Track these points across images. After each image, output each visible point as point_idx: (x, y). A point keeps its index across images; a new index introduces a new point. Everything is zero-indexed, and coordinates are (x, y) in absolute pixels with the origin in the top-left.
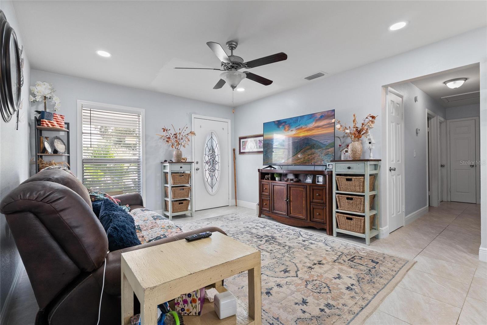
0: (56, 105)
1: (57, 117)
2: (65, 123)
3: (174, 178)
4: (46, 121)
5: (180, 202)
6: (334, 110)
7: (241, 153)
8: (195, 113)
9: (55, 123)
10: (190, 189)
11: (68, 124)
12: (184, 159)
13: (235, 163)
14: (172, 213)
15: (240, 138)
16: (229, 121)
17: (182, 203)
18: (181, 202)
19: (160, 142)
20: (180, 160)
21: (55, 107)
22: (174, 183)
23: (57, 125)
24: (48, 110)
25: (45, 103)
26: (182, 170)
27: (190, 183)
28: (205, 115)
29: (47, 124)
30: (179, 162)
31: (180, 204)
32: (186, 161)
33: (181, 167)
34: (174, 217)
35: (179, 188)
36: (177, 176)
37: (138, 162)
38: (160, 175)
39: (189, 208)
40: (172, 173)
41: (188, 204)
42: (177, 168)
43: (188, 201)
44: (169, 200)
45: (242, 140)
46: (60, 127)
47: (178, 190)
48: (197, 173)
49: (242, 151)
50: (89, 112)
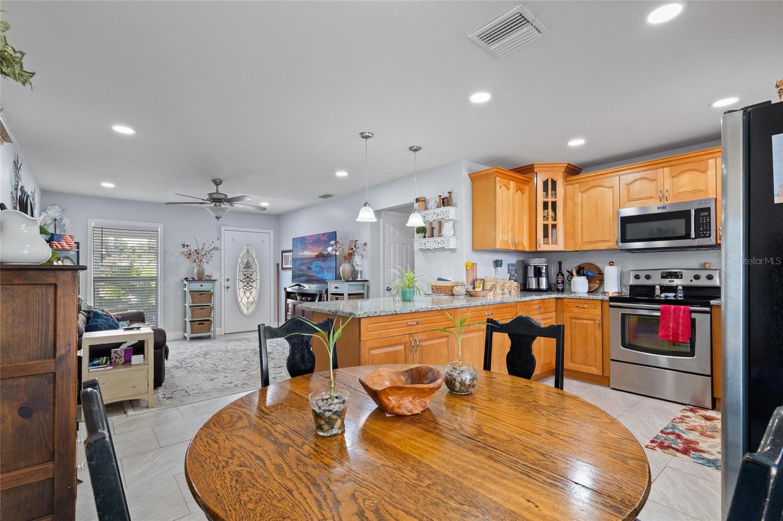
0: (66, 225)
1: (67, 238)
2: (75, 243)
3: (192, 298)
4: (56, 242)
5: (199, 322)
6: (336, 232)
7: (283, 269)
8: (226, 225)
9: (65, 244)
10: (212, 308)
11: (78, 244)
12: (209, 277)
13: (278, 280)
14: (191, 333)
15: (283, 252)
16: (272, 232)
17: (203, 324)
18: (201, 322)
19: (181, 258)
20: (201, 278)
21: (65, 228)
22: (193, 302)
23: (66, 245)
24: (57, 233)
25: (55, 224)
26: (202, 289)
27: (212, 302)
28: (239, 227)
29: (56, 246)
30: (200, 279)
31: (200, 324)
32: (212, 279)
33: (201, 286)
34: (192, 339)
35: (198, 307)
36: (196, 295)
37: (156, 280)
38: (180, 293)
39: (212, 329)
40: (190, 292)
41: (210, 325)
42: (196, 286)
43: (210, 322)
44: (188, 320)
45: (284, 254)
46: (70, 247)
47: (197, 310)
48: (227, 291)
49: (284, 267)
50: (101, 229)
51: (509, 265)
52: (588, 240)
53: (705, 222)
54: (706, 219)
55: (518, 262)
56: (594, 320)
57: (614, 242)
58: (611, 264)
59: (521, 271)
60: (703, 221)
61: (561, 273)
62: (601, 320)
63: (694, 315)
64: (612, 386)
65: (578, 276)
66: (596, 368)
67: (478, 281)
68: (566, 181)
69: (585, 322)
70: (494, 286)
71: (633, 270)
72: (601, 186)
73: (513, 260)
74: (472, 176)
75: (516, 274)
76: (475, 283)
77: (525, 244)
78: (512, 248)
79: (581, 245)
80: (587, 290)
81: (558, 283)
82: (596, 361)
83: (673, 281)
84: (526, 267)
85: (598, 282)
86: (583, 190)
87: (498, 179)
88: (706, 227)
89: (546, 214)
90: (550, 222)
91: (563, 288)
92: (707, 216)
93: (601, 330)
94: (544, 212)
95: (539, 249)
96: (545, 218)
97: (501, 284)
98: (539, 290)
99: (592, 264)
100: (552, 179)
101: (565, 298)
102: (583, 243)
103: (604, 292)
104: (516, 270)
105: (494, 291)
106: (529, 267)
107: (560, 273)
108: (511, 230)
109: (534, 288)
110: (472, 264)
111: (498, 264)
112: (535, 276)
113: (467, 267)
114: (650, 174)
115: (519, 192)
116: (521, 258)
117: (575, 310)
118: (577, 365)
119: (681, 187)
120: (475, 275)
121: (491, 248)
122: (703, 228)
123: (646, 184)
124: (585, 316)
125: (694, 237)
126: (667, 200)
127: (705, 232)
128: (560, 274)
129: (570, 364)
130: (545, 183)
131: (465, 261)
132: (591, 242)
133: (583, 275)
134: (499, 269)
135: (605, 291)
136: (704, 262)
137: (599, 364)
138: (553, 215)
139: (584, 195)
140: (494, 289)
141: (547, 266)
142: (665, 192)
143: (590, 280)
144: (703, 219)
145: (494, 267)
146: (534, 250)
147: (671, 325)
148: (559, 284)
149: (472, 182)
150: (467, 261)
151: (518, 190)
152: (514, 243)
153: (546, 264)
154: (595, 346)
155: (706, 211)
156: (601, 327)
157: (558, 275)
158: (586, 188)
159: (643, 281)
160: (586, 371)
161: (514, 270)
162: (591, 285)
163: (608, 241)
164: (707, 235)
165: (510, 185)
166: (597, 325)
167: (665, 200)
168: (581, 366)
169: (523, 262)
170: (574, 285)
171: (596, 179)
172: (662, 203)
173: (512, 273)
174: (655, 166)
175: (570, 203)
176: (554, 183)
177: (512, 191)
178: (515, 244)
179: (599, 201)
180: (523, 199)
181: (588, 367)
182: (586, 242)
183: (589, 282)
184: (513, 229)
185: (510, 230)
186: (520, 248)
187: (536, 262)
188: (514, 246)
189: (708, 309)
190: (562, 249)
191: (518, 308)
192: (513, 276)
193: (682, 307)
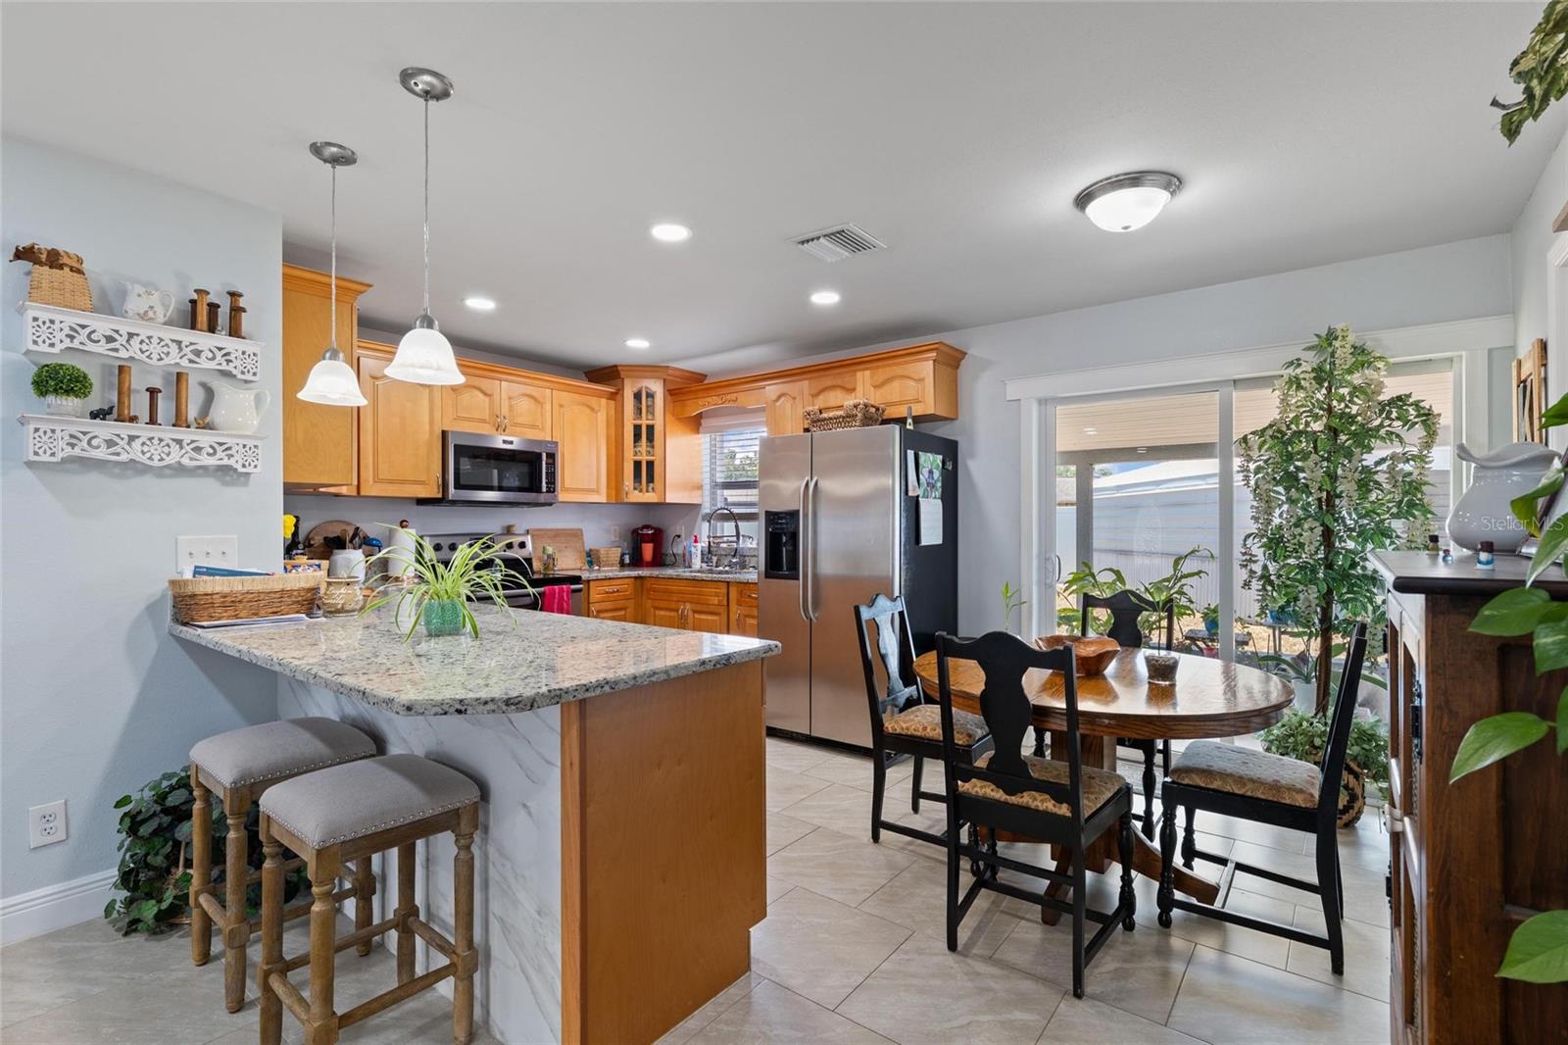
52: (387, 476)
53: (550, 471)
54: (551, 467)
58: (403, 524)
60: (548, 470)
88: (551, 479)
92: (551, 464)
99: (348, 524)
102: (378, 481)
119: (518, 416)
125: (545, 491)
126: (504, 431)
127: (550, 486)
132: (391, 482)
142: (502, 418)
155: (550, 458)
164: (552, 490)
167: (502, 430)
174: (491, 375)
193: (565, 586)
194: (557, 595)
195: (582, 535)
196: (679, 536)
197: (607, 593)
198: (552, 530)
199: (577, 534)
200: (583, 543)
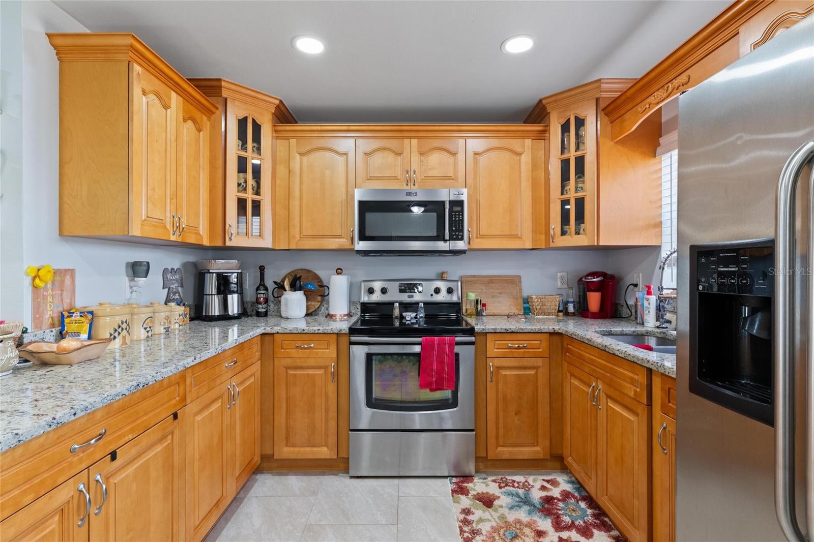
51: (165, 271)
52: (310, 232)
53: (457, 219)
54: (459, 215)
55: (185, 265)
56: (325, 368)
57: (347, 239)
58: (339, 271)
59: (190, 283)
60: (455, 217)
61: (264, 286)
62: (336, 366)
63: (457, 349)
64: (352, 473)
65: (292, 291)
66: (328, 448)
67: (76, 317)
68: (276, 131)
69: (311, 372)
70: (124, 326)
71: (364, 281)
72: (330, 150)
73: (175, 261)
74: (59, 41)
75: (180, 289)
76: (67, 320)
77: (201, 233)
78: (173, 238)
79: (299, 240)
80: (304, 313)
81: (258, 302)
82: (327, 435)
83: (412, 296)
84: (200, 277)
85: (319, 298)
86: (303, 150)
87: (137, 68)
88: (459, 227)
89: (242, 181)
90: (250, 196)
91: (267, 310)
92: (459, 212)
93: (336, 383)
94: (238, 177)
95: (228, 244)
96: (242, 187)
97: (144, 317)
98: (225, 317)
99: (309, 271)
100: (254, 120)
101: (278, 333)
102: (303, 237)
103: (329, 315)
104: (182, 280)
105: (124, 338)
106: (208, 276)
107: (262, 285)
108: (171, 199)
109: (217, 313)
110: (56, 272)
111: (137, 270)
112: (219, 292)
113: (37, 281)
114: (393, 144)
115: (190, 123)
116: (191, 258)
117: (294, 353)
118: (297, 449)
119: (429, 169)
120: (67, 301)
121: (118, 233)
122: (456, 227)
123: (390, 158)
124: (311, 362)
125: (448, 239)
126: (414, 185)
127: (457, 233)
128: (261, 288)
129: (286, 449)
130: (242, 123)
131: (29, 264)
132: (314, 237)
133: (300, 289)
134: (141, 281)
135: (331, 312)
136: (441, 271)
137: (333, 439)
138: (255, 184)
139: (305, 159)
140: (125, 332)
141: (241, 273)
142: (412, 173)
143: (309, 295)
144: (455, 215)
145: (128, 276)
146: (219, 243)
147: (435, 367)
148: (260, 303)
149: (59, 59)
150: (37, 265)
151: (188, 119)
152: (178, 227)
153: (240, 271)
154: (327, 411)
155: (458, 206)
156: (336, 379)
157: (258, 289)
158: (308, 148)
159: (376, 297)
160: (311, 457)
161: (177, 280)
162: (309, 303)
163: (339, 237)
164: (460, 237)
165: (170, 99)
166: (330, 375)
167: (412, 184)
168: (302, 449)
169: (195, 265)
170: (286, 305)
171: (323, 137)
172: (409, 187)
173: (174, 286)
174: (401, 135)
175: (282, 170)
176: (257, 128)
177: (174, 115)
178: (178, 229)
179: (327, 172)
180: (198, 140)
181: (315, 449)
182: (307, 236)
183: (308, 300)
184: (175, 196)
185: (168, 201)
186: (192, 239)
187: (220, 266)
188: (177, 233)
189: (472, 339)
190: (270, 246)
191: (188, 383)
192: (174, 294)
193: (447, 338)
194: (436, 347)
195: (520, 282)
196: (636, 285)
197: (510, 348)
198: (486, 276)
199: (514, 281)
200: (521, 289)
